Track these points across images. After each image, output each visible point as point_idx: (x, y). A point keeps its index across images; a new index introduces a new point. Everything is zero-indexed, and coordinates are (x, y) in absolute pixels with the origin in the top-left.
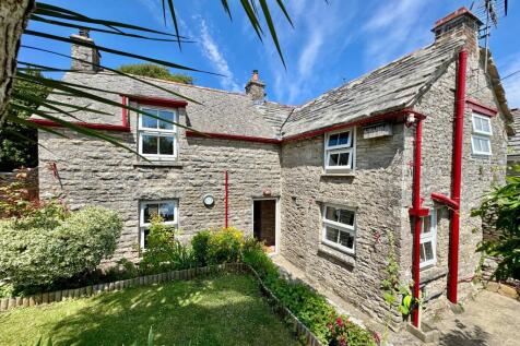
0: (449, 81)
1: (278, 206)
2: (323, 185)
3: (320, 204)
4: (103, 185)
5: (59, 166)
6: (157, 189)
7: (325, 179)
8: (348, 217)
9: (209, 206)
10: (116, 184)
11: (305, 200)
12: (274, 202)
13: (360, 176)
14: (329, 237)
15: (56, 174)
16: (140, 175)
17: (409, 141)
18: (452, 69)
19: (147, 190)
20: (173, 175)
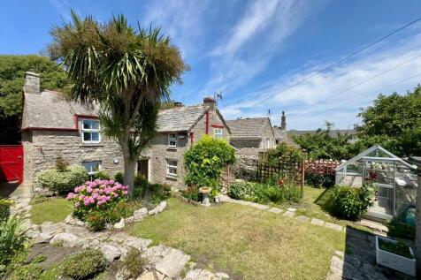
0: (204, 120)
1: (149, 162)
2: (168, 153)
3: (167, 160)
4: (65, 156)
5: (43, 148)
6: (91, 156)
7: (168, 150)
8: (175, 163)
9: (117, 164)
10: (71, 155)
11: (161, 159)
12: (147, 160)
13: (178, 149)
14: (171, 172)
15: (42, 152)
16: (83, 151)
17: (189, 140)
18: (205, 116)
19: (86, 158)
20: (99, 150)
